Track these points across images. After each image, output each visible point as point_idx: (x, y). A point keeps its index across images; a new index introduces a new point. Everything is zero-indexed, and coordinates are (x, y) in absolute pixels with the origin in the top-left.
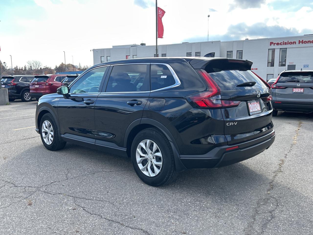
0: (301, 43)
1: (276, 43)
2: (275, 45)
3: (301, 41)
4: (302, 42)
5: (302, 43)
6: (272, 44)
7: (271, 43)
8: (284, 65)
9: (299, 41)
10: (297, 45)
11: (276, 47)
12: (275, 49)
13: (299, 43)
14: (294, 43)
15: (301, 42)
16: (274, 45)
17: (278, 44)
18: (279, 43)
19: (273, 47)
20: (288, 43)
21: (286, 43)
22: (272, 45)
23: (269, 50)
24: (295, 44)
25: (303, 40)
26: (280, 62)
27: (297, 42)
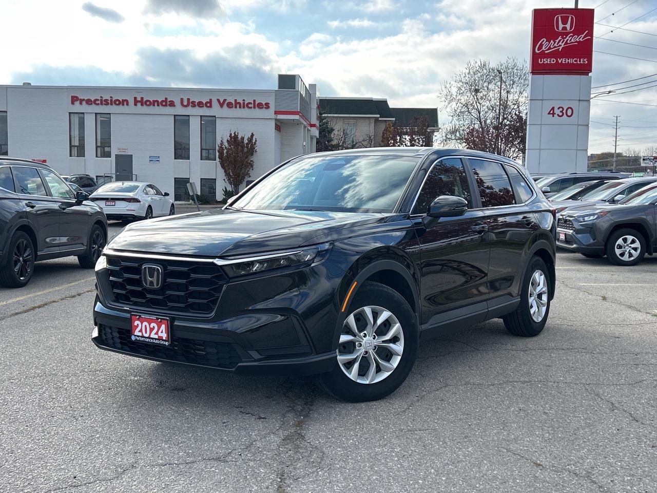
0: (139, 104)
1: (84, 100)
2: (84, 103)
3: (139, 99)
4: (143, 102)
5: (142, 105)
6: (76, 100)
7: (74, 99)
8: (108, 155)
9: (135, 98)
10: (131, 108)
11: (84, 108)
12: (83, 113)
13: (135, 105)
14: (125, 103)
15: (139, 101)
16: (81, 103)
17: (89, 102)
18: (93, 100)
19: (77, 108)
20: (111, 100)
21: (106, 100)
22: (77, 103)
23: (72, 115)
24: (127, 104)
25: (142, 98)
26: (99, 147)
27: (132, 102)
